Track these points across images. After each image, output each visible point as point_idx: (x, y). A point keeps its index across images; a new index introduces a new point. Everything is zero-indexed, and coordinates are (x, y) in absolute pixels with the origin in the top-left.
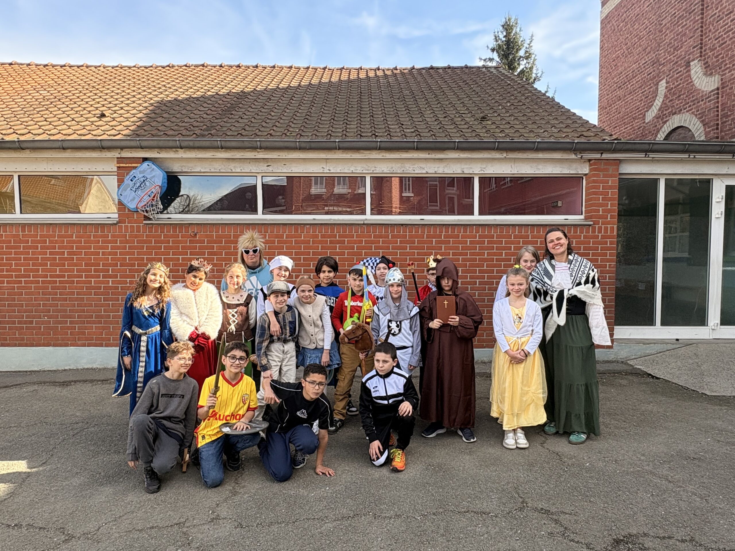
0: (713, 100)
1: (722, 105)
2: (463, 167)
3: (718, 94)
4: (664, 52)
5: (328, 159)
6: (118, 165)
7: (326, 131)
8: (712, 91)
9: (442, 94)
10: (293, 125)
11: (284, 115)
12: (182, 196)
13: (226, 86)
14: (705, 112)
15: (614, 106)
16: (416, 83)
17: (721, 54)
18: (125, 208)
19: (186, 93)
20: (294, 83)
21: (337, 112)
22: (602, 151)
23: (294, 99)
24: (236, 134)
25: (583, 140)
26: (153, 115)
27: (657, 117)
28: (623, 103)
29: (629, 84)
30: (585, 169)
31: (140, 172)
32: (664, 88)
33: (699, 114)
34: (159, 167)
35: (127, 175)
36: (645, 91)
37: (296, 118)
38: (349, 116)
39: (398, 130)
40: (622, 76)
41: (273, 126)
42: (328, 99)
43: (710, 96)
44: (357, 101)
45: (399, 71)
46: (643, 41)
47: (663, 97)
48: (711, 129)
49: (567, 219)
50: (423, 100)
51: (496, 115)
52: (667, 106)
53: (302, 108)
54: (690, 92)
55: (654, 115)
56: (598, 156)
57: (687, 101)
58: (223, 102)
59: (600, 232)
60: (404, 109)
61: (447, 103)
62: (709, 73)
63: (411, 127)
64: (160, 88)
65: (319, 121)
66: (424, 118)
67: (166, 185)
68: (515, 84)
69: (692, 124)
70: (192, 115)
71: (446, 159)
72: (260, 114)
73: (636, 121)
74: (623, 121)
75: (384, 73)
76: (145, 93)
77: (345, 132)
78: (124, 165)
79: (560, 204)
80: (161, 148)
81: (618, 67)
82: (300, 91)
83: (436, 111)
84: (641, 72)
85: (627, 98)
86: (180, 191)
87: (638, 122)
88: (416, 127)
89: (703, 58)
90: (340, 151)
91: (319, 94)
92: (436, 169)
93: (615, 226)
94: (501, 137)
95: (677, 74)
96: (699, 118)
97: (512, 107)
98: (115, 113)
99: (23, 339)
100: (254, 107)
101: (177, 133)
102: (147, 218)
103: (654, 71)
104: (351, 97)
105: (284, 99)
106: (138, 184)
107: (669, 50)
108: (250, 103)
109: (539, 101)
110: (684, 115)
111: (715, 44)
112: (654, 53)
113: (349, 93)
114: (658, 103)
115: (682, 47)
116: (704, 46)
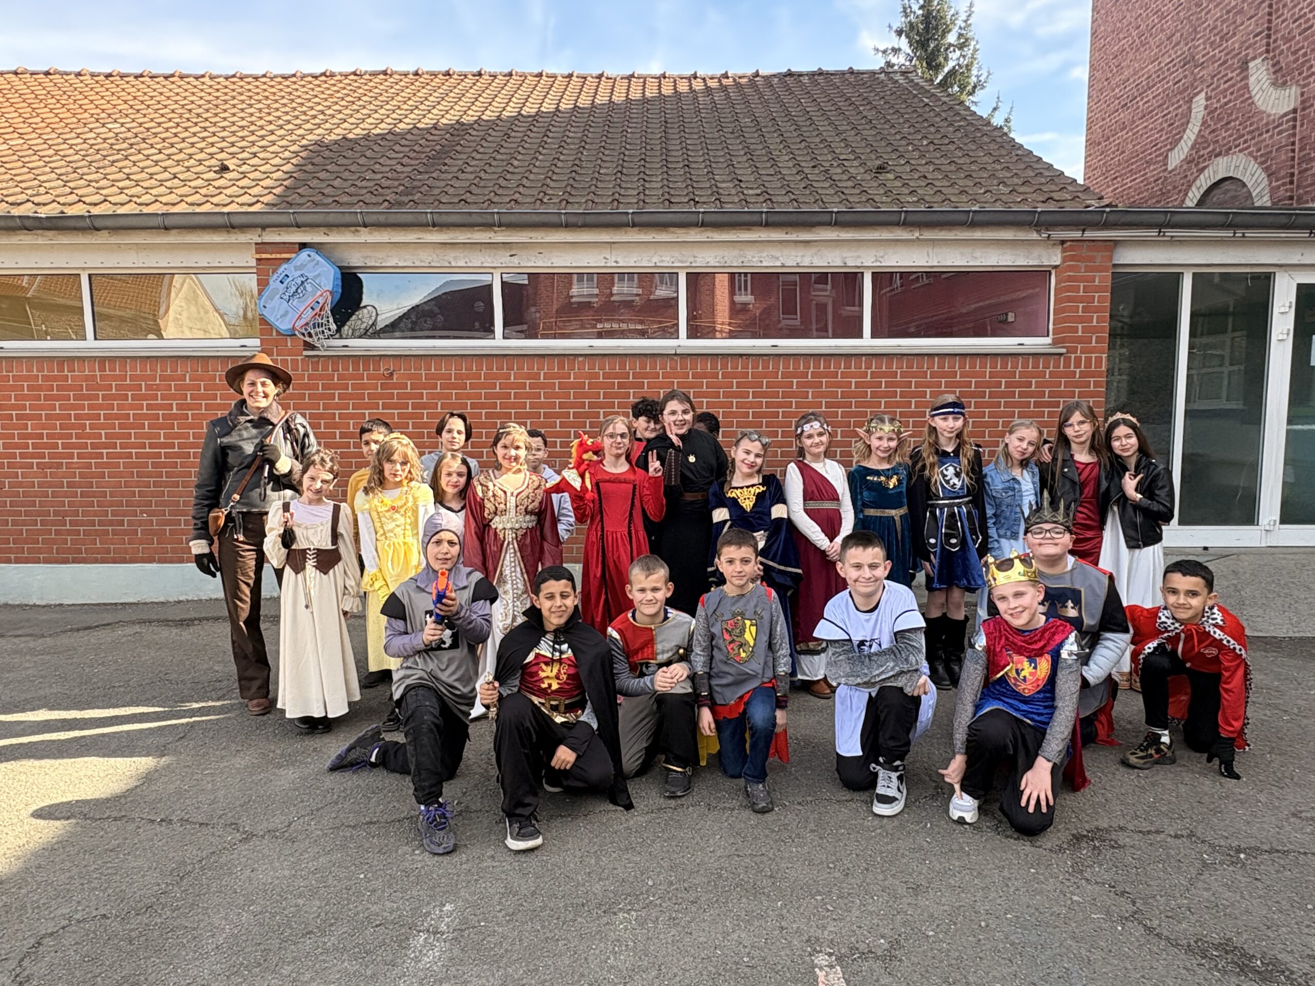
0: (1286, 130)
1: (1300, 140)
2: (845, 255)
3: (1295, 119)
4: (1204, 43)
5: (614, 243)
6: (258, 256)
7: (610, 193)
8: (1285, 115)
9: (808, 123)
10: (552, 184)
11: (535, 166)
12: (365, 307)
13: (429, 111)
14: (1271, 152)
15: (1114, 141)
16: (761, 103)
17: (1303, 47)
18: (272, 329)
19: (361, 126)
20: (547, 106)
21: (626, 159)
22: (1084, 226)
23: (551, 135)
24: (457, 201)
25: (1052, 207)
26: (310, 167)
27: (1189, 161)
28: (1130, 134)
29: (1142, 99)
30: (1054, 258)
31: (296, 268)
32: (1202, 108)
33: (1262, 156)
34: (328, 258)
35: (273, 273)
36: (1169, 113)
37: (557, 171)
38: (647, 165)
39: (733, 192)
40: (1129, 85)
41: (518, 186)
42: (609, 135)
43: (1281, 124)
44: (660, 138)
45: (731, 80)
46: (1167, 22)
47: (1199, 124)
48: (1280, 183)
49: (1022, 345)
50: (776, 135)
51: (903, 162)
52: (1206, 141)
53: (565, 152)
54: (1247, 115)
55: (1182, 157)
56: (1077, 234)
57: (1242, 132)
58: (427, 143)
59: (1078, 365)
60: (742, 153)
61: (818, 140)
62: (1280, 82)
63: (756, 186)
64: (315, 117)
65: (596, 175)
66: (778, 169)
67: (340, 290)
68: (938, 103)
69: (1248, 173)
70: (377, 166)
71: (816, 241)
72: (494, 163)
73: (1152, 168)
74: (1128, 167)
75: (706, 85)
76: (290, 126)
77: (642, 195)
78: (268, 256)
79: (1011, 317)
80: (330, 226)
81: (1122, 68)
82: (558, 119)
83: (799, 155)
84: (1163, 79)
85: (1137, 126)
86: (361, 299)
87: (1155, 170)
88: (763, 185)
89: (1272, 54)
90: (636, 229)
91: (593, 124)
92: (799, 260)
93: (1104, 356)
94: (910, 204)
95: (1225, 82)
96: (1261, 163)
97: (931, 148)
98: (245, 163)
99: (108, 551)
100: (481, 150)
101: (355, 199)
102: (310, 346)
103: (1186, 77)
104: (649, 130)
105: (532, 135)
106: (294, 289)
107: (1213, 38)
108: (475, 144)
109: (979, 135)
110: (1235, 157)
111: (1292, 30)
112: (1187, 44)
113: (645, 123)
114: (1191, 135)
115: (1234, 34)
116: (1275, 33)
